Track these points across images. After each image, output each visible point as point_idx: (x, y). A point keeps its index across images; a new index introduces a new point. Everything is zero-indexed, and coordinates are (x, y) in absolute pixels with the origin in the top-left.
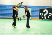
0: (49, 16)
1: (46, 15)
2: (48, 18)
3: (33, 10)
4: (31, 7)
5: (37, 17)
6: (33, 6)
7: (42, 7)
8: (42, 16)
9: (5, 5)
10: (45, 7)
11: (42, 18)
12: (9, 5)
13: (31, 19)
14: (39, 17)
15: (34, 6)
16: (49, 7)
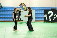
0: (54, 18)
1: (51, 17)
2: (54, 20)
3: (37, 11)
4: (34, 8)
5: (41, 20)
6: (36, 8)
7: (46, 9)
8: (47, 18)
9: (6, 7)
10: (50, 8)
11: (47, 20)
12: (11, 7)
13: (34, 22)
14: (43, 20)
15: (38, 8)
16: (54, 8)
